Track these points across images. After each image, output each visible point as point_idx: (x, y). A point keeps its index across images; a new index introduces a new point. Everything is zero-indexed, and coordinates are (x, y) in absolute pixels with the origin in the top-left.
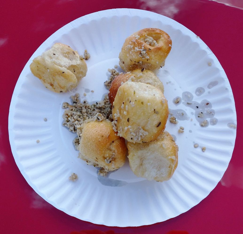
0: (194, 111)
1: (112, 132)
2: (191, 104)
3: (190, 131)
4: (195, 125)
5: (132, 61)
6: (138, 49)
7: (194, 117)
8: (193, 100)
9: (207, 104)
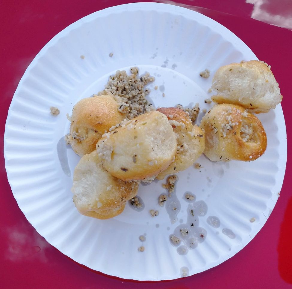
0: (185, 222)
1: (107, 126)
2: (193, 216)
3: (157, 226)
4: (168, 229)
5: (214, 119)
6: (229, 119)
7: (177, 224)
8: (199, 217)
9: (201, 235)
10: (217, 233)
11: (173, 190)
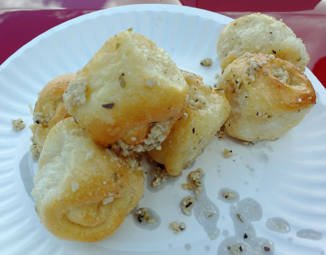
0: (232, 233)
3: (187, 247)
4: (208, 248)
6: (252, 60)
8: (253, 223)
9: (265, 248)
10: (290, 240)
11: (200, 188)
